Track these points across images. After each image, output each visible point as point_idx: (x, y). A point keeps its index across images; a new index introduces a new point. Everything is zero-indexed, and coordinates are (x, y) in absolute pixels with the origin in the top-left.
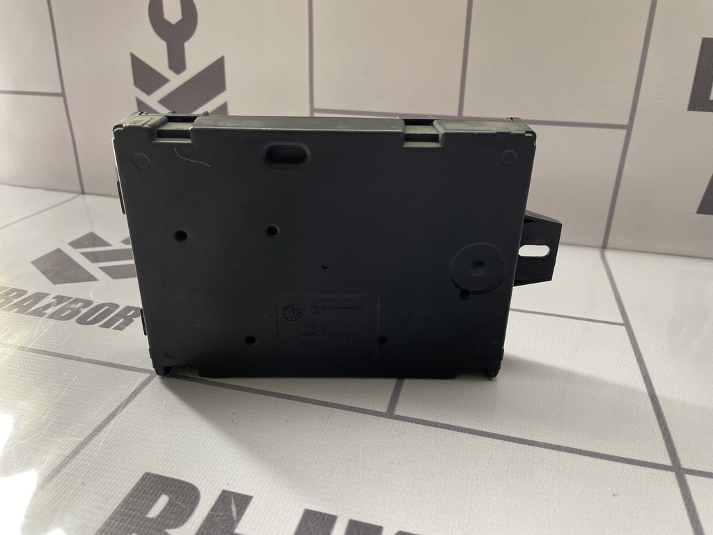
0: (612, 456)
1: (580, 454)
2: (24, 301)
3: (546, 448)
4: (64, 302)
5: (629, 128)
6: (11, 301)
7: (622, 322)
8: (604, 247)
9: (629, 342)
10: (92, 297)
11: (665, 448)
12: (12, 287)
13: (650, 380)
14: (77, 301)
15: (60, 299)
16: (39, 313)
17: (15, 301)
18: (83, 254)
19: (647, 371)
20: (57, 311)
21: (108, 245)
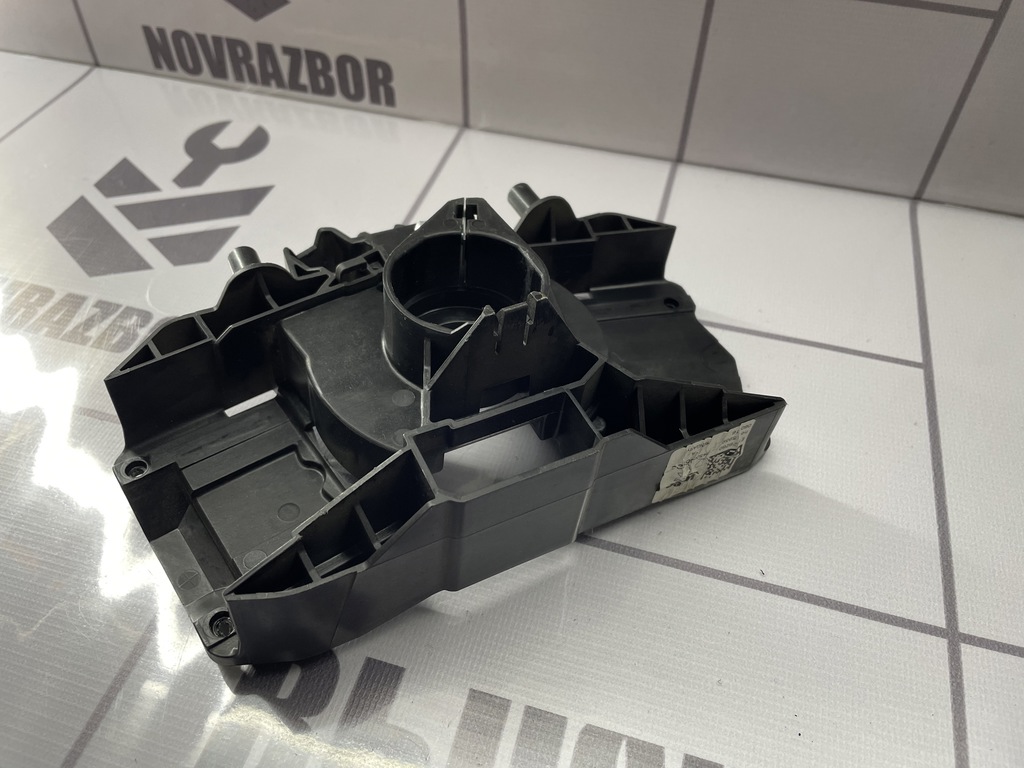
0: (869, 610)
1: (826, 606)
2: (54, 310)
3: (783, 595)
4: (111, 314)
5: (998, 17)
6: (35, 312)
7: (919, 359)
8: (917, 198)
9: (925, 401)
10: (150, 304)
11: (942, 598)
12: (30, 282)
13: (942, 474)
14: (129, 311)
15: (105, 308)
16: (78, 336)
17: (42, 311)
18: (122, 209)
19: (941, 457)
20: (104, 333)
21: (154, 188)
